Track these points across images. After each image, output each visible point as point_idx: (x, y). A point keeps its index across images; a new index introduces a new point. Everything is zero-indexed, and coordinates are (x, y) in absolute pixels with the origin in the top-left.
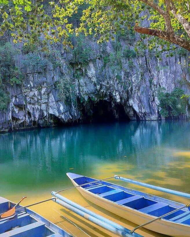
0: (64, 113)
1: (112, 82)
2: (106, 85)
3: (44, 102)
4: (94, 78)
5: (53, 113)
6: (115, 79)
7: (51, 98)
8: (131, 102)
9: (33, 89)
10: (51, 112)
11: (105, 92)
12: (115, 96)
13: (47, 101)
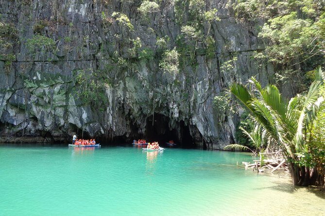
0: (88, 124)
1: (169, 89)
2: (162, 93)
3: (59, 105)
4: (146, 81)
5: (73, 123)
6: (173, 84)
7: (70, 100)
8: (195, 119)
9: (41, 84)
10: (71, 120)
11: (160, 102)
12: (173, 108)
13: (65, 104)
